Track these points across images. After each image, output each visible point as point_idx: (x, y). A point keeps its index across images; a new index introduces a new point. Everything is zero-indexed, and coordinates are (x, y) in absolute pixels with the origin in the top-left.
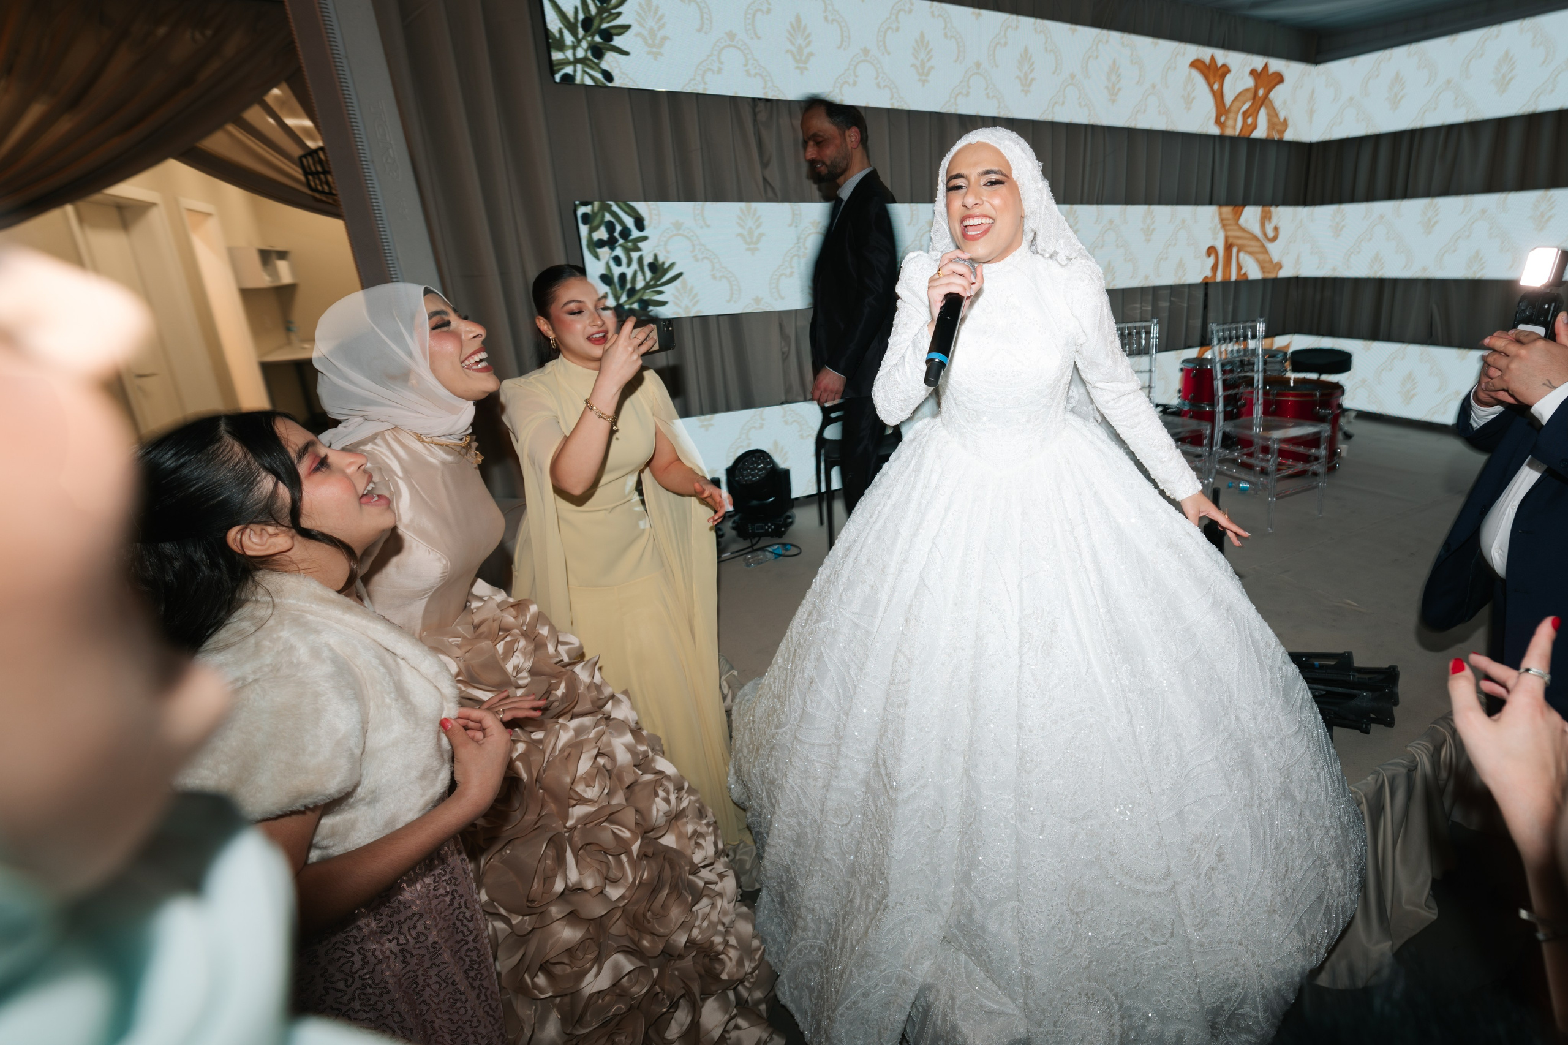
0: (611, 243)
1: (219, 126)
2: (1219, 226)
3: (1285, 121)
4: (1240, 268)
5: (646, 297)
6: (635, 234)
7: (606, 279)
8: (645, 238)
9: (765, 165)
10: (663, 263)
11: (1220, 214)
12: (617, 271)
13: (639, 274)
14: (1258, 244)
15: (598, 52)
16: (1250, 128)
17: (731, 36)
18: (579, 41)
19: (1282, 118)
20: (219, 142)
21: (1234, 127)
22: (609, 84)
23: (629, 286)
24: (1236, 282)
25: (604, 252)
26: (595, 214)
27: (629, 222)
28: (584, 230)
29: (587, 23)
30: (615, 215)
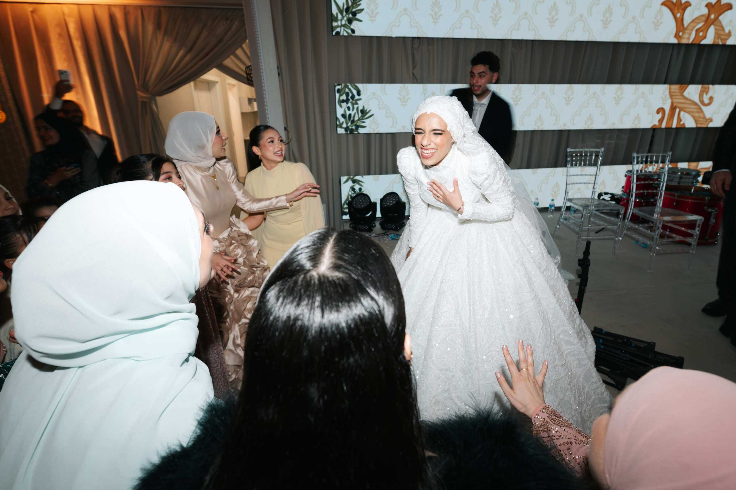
0: (347, 101)
1: (229, 56)
2: (668, 96)
3: (730, 32)
4: (679, 120)
5: (358, 124)
6: (357, 97)
7: (344, 116)
8: (360, 99)
9: (414, 67)
10: (366, 110)
11: (670, 89)
12: (348, 113)
13: (357, 114)
14: (696, 107)
15: (350, 21)
16: (701, 38)
17: (405, 10)
18: (343, 17)
19: (727, 31)
20: (229, 62)
21: (689, 39)
22: (353, 35)
23: (352, 119)
24: (677, 129)
25: (344, 105)
26: (342, 89)
27: (355, 92)
28: (337, 95)
29: (347, 10)
30: (349, 89)
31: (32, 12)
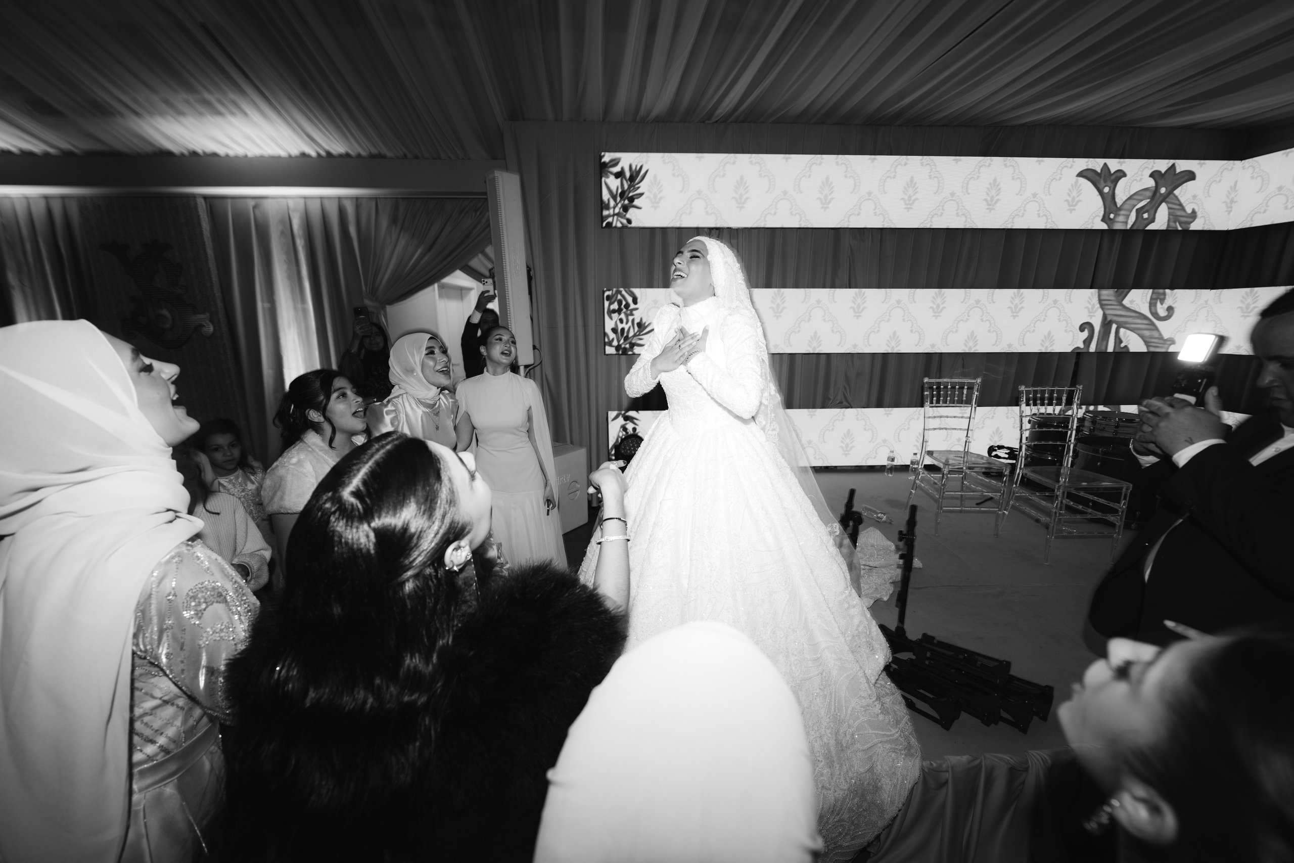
0: (619, 311)
2: (1098, 306)
3: (1194, 212)
4: (1118, 340)
5: (633, 341)
6: (632, 306)
7: (614, 330)
8: (637, 309)
10: (645, 323)
11: (1099, 296)
12: (620, 326)
13: (632, 328)
14: (1146, 322)
15: (626, 209)
16: (1146, 222)
17: (699, 192)
18: (617, 204)
19: (1189, 211)
21: (1126, 223)
22: (630, 226)
23: (625, 335)
24: (1114, 353)
25: (615, 316)
26: (613, 295)
27: (630, 299)
28: (606, 303)
29: (622, 195)
30: (623, 296)
31: (254, 207)
